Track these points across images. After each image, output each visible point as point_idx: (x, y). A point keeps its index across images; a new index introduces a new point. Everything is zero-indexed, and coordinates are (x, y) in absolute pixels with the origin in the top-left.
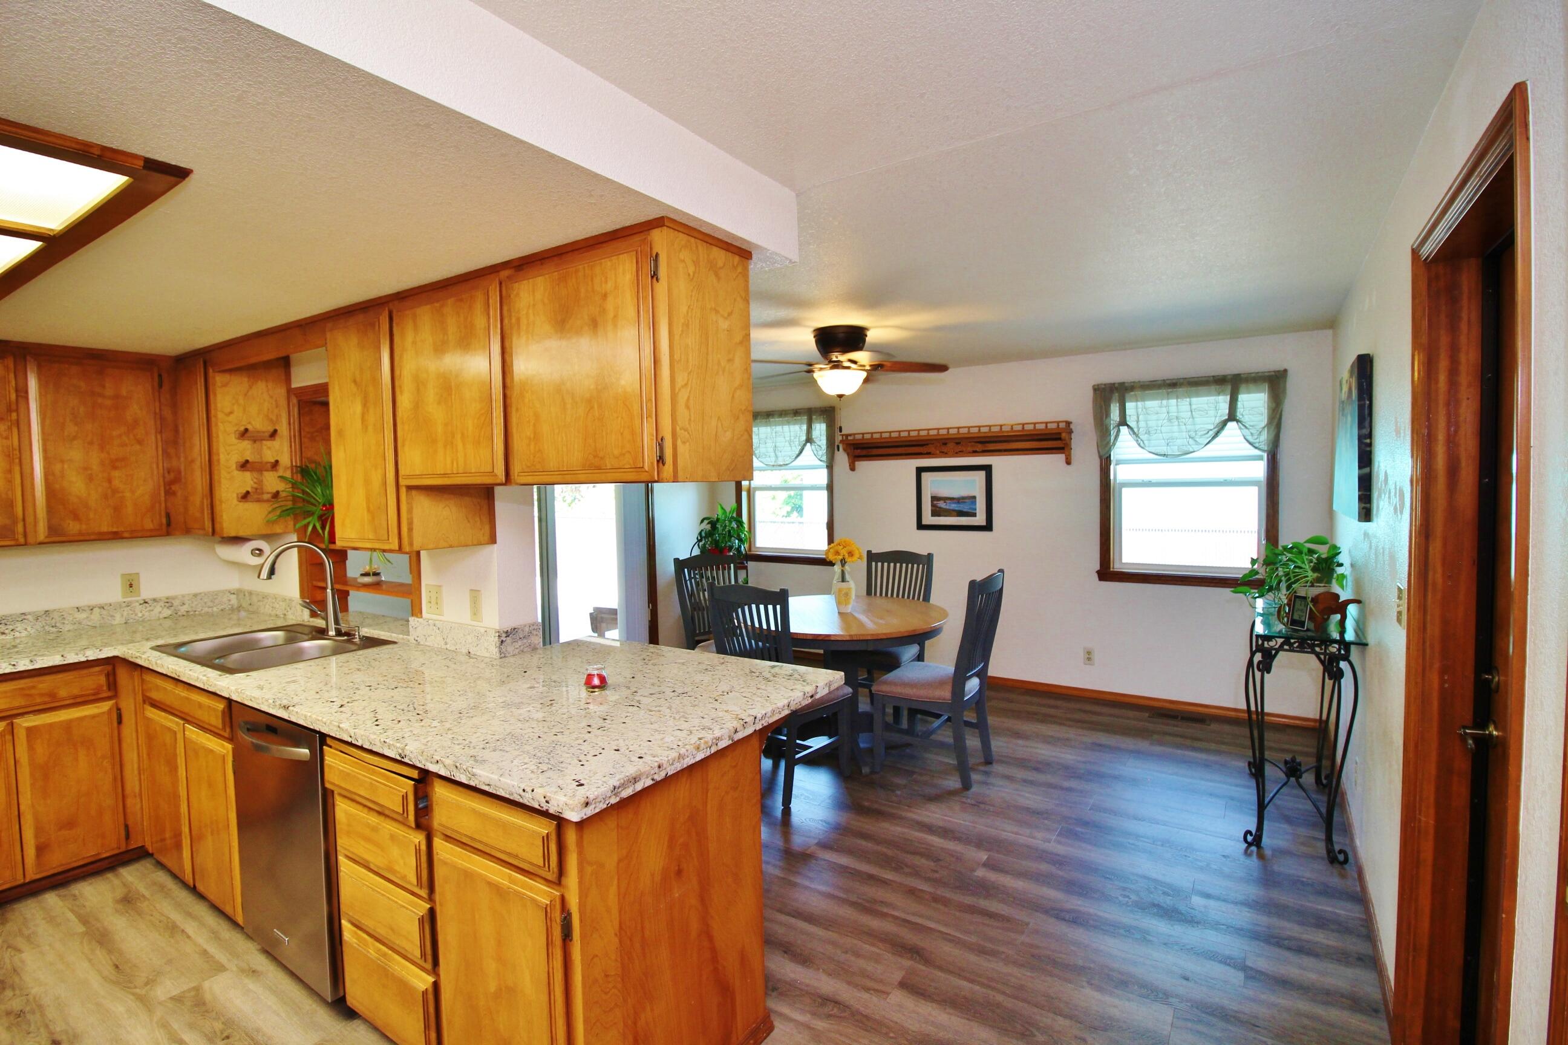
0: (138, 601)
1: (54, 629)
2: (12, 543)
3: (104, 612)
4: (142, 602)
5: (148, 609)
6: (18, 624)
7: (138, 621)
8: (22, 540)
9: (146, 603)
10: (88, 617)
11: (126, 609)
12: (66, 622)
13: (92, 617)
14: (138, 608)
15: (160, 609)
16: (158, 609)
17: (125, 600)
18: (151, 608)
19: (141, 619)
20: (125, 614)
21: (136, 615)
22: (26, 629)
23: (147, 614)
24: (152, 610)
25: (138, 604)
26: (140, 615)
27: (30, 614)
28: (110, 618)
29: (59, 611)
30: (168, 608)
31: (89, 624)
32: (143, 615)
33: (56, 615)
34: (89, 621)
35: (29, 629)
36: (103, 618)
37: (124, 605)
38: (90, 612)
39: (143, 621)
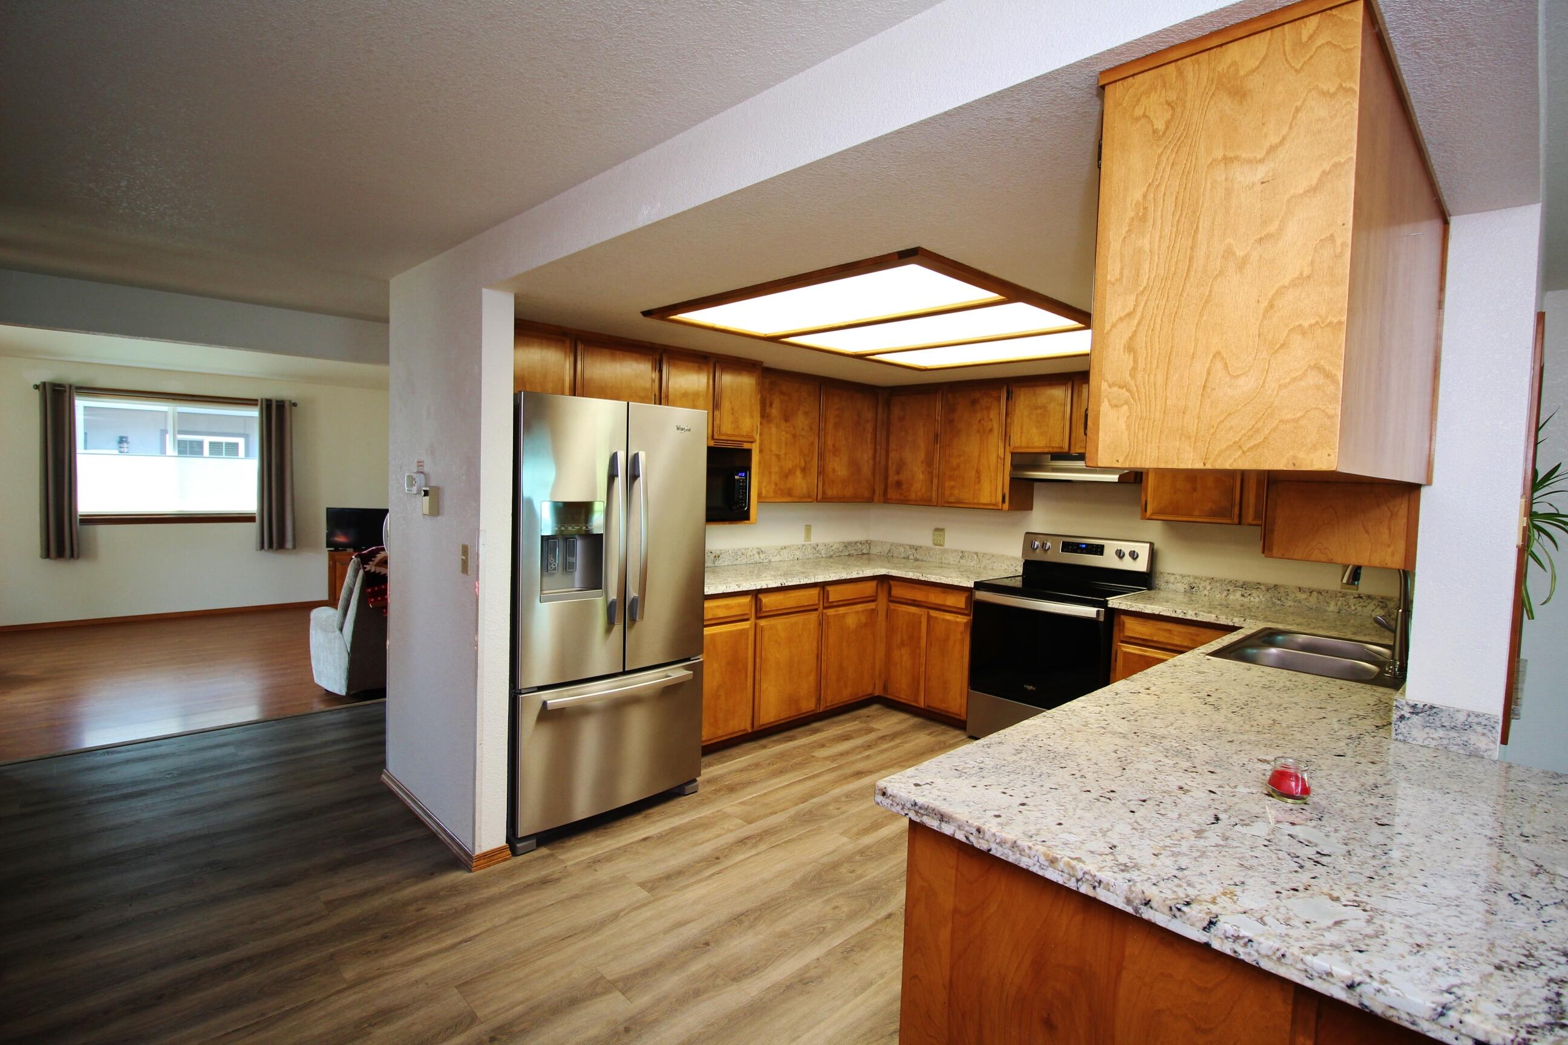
0: (1352, 594)
1: (1279, 602)
2: (1229, 522)
3: (1321, 597)
4: (1357, 596)
5: (1361, 604)
6: (1254, 591)
7: (1350, 614)
8: (1236, 520)
9: (1361, 597)
10: (1306, 599)
11: (1341, 599)
12: (1290, 599)
13: (1311, 599)
14: (1352, 601)
15: (1374, 607)
16: (1371, 607)
17: (1343, 590)
18: (1364, 604)
19: (1353, 612)
20: (1339, 603)
21: (1349, 607)
22: (1259, 596)
23: (1359, 609)
24: (1366, 607)
25: (1352, 597)
26: (1353, 608)
27: (1263, 585)
28: (1325, 604)
29: (1284, 587)
30: (1382, 608)
31: (1307, 604)
32: (1356, 609)
33: (1282, 590)
34: (1308, 602)
35: (1261, 597)
36: (1319, 602)
37: (1339, 595)
38: (1309, 594)
39: (1355, 614)
